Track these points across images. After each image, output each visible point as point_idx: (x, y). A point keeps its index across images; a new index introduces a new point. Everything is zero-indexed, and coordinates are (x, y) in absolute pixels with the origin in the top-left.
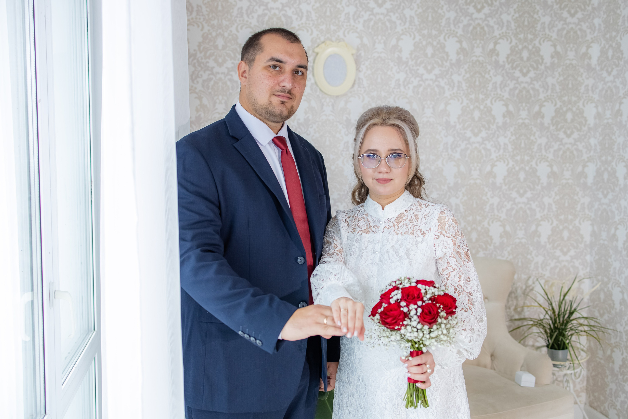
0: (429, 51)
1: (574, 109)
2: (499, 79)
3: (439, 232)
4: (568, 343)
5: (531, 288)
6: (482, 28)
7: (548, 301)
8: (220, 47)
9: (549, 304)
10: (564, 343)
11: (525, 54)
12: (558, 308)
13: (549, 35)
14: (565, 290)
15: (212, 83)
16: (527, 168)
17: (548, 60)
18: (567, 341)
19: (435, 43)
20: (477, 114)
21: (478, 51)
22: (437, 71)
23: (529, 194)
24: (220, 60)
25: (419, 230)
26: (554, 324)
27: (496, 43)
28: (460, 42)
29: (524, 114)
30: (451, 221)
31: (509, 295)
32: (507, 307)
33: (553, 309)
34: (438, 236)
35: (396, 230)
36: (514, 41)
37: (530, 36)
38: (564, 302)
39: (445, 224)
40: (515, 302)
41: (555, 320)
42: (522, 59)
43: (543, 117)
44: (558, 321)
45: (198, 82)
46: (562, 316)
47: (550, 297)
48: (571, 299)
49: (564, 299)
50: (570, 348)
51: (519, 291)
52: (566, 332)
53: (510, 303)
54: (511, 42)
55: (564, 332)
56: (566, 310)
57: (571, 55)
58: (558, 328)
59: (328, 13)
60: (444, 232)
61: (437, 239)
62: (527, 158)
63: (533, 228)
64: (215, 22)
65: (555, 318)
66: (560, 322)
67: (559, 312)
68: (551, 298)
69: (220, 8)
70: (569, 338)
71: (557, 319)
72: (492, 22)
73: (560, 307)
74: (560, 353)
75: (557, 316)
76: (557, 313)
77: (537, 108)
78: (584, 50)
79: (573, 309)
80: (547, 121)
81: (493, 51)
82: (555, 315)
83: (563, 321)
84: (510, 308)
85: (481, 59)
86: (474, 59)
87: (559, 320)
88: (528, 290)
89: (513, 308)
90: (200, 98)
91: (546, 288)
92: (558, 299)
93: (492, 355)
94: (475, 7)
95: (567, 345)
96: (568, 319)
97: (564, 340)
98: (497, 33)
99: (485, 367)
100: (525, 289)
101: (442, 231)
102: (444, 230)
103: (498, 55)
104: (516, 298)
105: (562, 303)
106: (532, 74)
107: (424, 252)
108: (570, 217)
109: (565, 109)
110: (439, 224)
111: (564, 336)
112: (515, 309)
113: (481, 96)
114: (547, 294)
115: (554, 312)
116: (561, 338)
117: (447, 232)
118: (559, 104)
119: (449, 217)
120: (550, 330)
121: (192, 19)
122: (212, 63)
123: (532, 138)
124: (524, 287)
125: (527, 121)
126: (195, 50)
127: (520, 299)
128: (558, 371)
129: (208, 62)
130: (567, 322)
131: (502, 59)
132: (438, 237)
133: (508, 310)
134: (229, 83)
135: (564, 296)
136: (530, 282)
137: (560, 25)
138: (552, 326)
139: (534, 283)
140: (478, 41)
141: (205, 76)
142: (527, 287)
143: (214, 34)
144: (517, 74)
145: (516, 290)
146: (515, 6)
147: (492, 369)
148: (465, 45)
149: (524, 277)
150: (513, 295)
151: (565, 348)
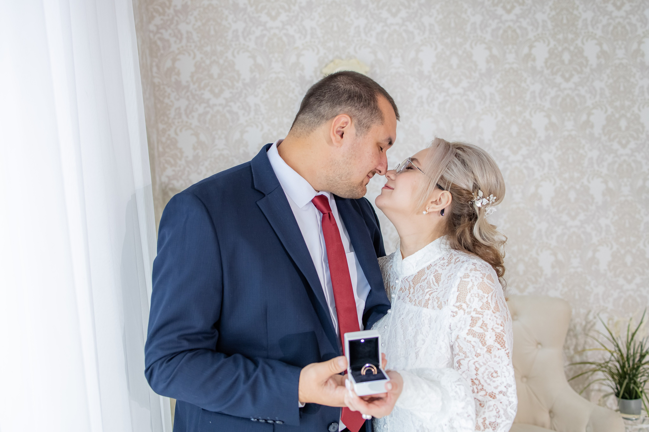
0: (455, 61)
1: (629, 115)
2: (537, 87)
3: (457, 307)
4: (641, 392)
5: (592, 323)
6: (514, 31)
7: (613, 343)
8: (216, 76)
9: (615, 346)
10: (636, 392)
11: (566, 57)
12: (626, 350)
13: (592, 33)
14: (633, 329)
15: (209, 117)
16: (578, 187)
17: (593, 61)
18: (640, 389)
19: (460, 52)
20: (514, 129)
21: (511, 57)
22: (465, 84)
23: (582, 216)
24: (217, 91)
25: (436, 299)
26: (623, 367)
27: (531, 47)
28: (489, 49)
29: (569, 125)
30: (475, 288)
31: (568, 334)
32: (566, 347)
33: (620, 350)
34: (455, 312)
35: (410, 296)
36: (552, 43)
37: (570, 36)
38: (632, 344)
39: (466, 294)
40: (574, 341)
41: (624, 364)
42: (562, 62)
43: (592, 127)
44: (627, 365)
45: (193, 117)
46: (631, 359)
47: (615, 338)
48: (641, 340)
49: (632, 339)
50: (644, 397)
51: (579, 328)
52: (637, 378)
53: (569, 342)
54: (549, 44)
55: (635, 378)
56: (635, 352)
57: (620, 53)
58: (628, 373)
59: (335, 29)
60: (464, 306)
61: (454, 316)
62: (576, 175)
63: (590, 254)
64: (208, 49)
65: (624, 361)
66: (629, 366)
67: (628, 356)
68: (617, 338)
69: (212, 32)
70: (642, 385)
71: (626, 363)
72: (524, 23)
73: (628, 349)
74: (633, 403)
75: (625, 359)
76: (625, 356)
77: (584, 117)
78: (635, 46)
79: (644, 351)
80: (597, 131)
81: (529, 56)
82: (623, 358)
83: (633, 365)
84: (568, 348)
85: (515, 66)
86: (507, 66)
87: (629, 364)
88: (589, 326)
89: (572, 348)
90: (197, 135)
91: (610, 327)
92: (624, 339)
93: (550, 412)
94: (504, 8)
95: (639, 394)
96: (639, 363)
97: (636, 388)
98: (531, 35)
99: (543, 426)
100: (586, 326)
101: (462, 304)
102: (464, 303)
103: (534, 60)
104: (576, 336)
105: (630, 344)
106: (576, 79)
107: (436, 337)
108: (632, 239)
109: (617, 116)
110: (458, 293)
111: (635, 383)
112: (575, 349)
113: (518, 109)
114: (611, 334)
115: (622, 355)
116: (632, 386)
117: (469, 305)
118: (610, 110)
119: (473, 283)
120: (619, 377)
121: (182, 47)
122: (207, 95)
123: (581, 151)
124: (584, 323)
125: (573, 133)
126: (187, 82)
127: (580, 337)
128: (632, 425)
129: (202, 94)
130: (638, 367)
131: (539, 64)
132: (455, 314)
133: (567, 351)
134: (228, 115)
135: (633, 335)
136: (591, 317)
137: (605, 20)
138: (620, 371)
139: (595, 318)
140: (510, 46)
141: (201, 110)
142: (588, 323)
143: (208, 62)
144: (559, 79)
145: (575, 327)
146: (551, 3)
147: (551, 429)
148: (495, 51)
149: (583, 311)
150: (571, 333)
151: (638, 397)
